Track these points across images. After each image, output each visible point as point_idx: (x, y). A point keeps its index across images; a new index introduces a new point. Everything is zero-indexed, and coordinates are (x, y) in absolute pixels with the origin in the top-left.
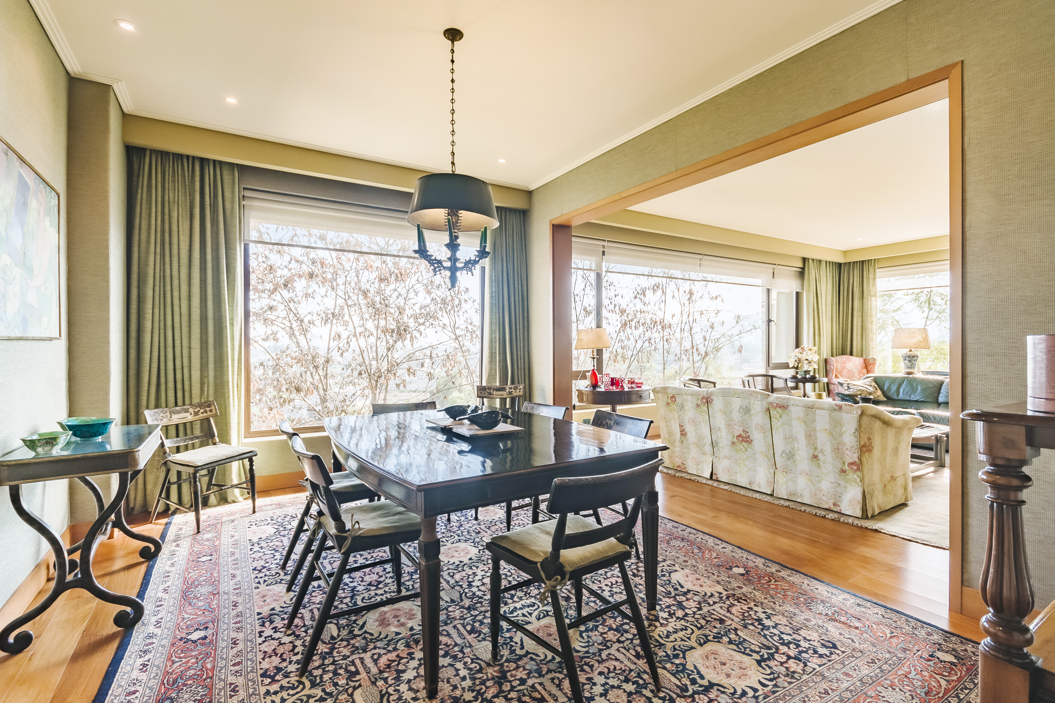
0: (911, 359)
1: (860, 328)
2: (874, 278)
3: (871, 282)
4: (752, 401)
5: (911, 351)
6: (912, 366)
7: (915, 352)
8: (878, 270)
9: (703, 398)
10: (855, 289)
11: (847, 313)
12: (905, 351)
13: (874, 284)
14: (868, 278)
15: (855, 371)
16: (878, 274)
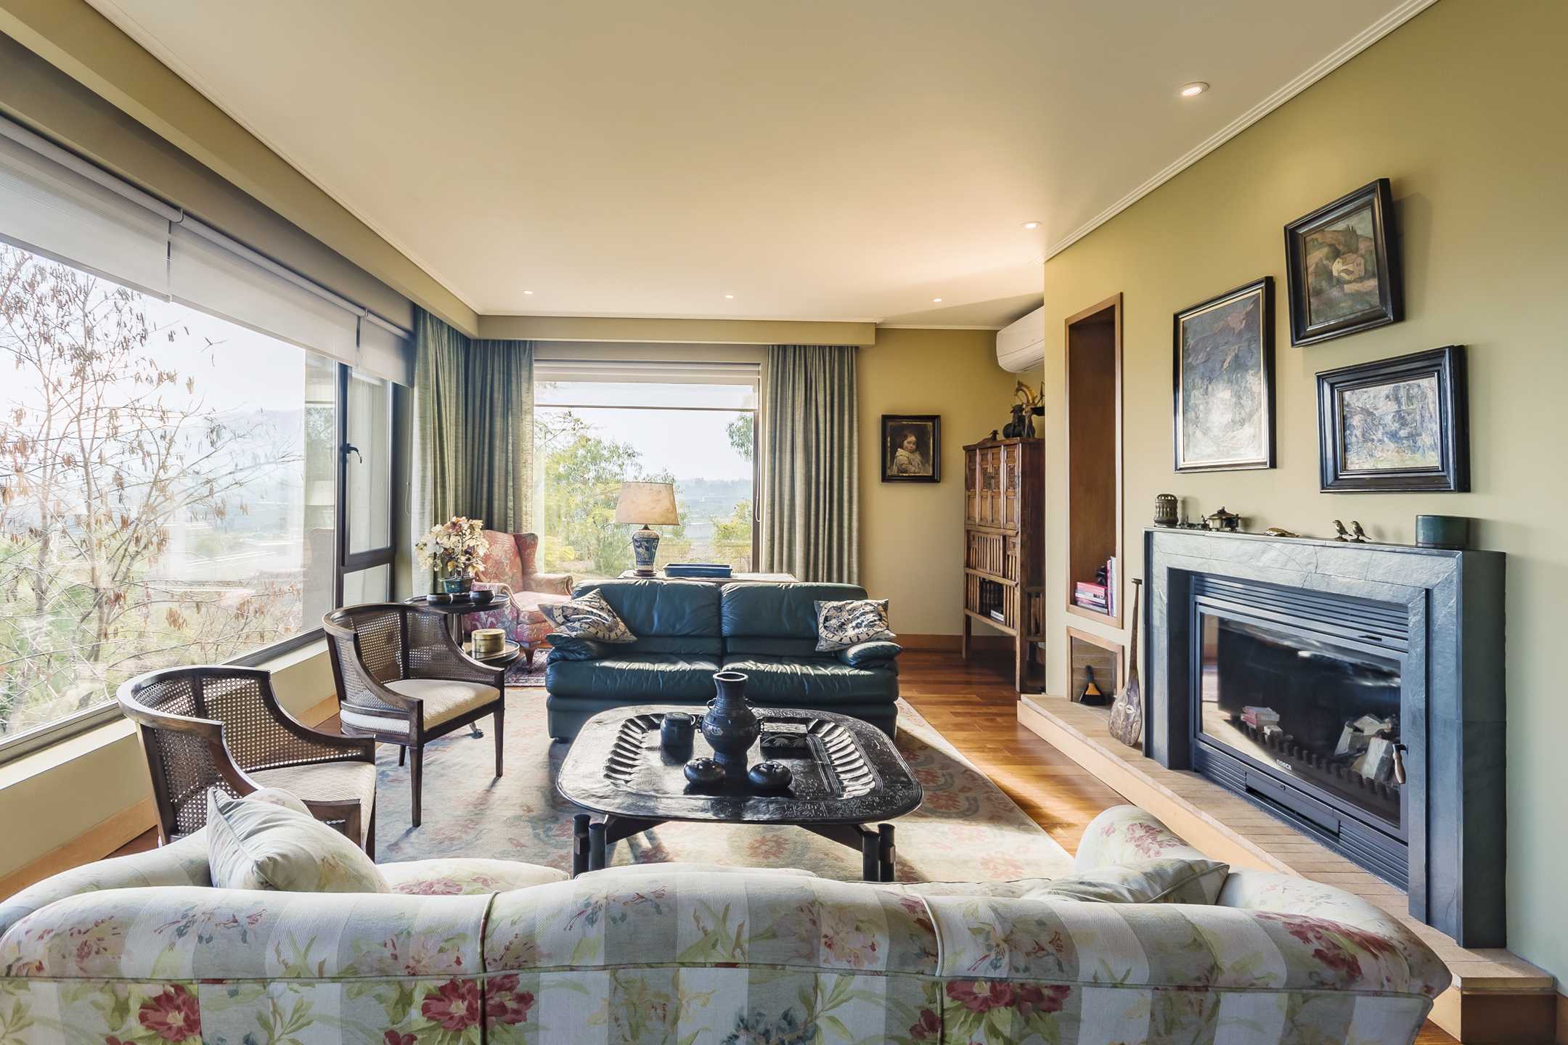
0: (648, 545)
1: (503, 473)
2: (530, 378)
3: (524, 385)
4: (829, 980)
5: (646, 528)
6: (649, 560)
7: (655, 530)
8: (535, 365)
9: (451, 990)
10: (496, 395)
11: (482, 443)
12: (636, 530)
13: (530, 390)
14: (519, 377)
15: (506, 562)
16: (535, 372)
